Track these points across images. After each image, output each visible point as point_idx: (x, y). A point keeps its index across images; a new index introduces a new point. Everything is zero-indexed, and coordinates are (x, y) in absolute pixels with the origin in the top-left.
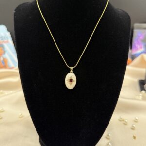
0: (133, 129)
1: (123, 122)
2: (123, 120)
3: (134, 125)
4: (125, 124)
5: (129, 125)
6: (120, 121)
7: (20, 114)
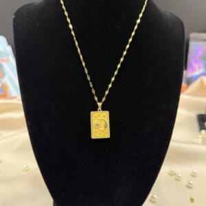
0: (189, 187)
1: (174, 177)
2: (175, 174)
3: (191, 182)
4: (178, 180)
5: (184, 182)
6: (171, 175)
7: (25, 166)
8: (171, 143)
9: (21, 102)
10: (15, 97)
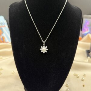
2: (76, 75)
3: (83, 78)
4: (78, 77)
7: (13, 71)
8: (74, 62)
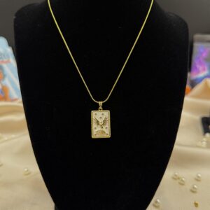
1: (178, 181)
2: (179, 179)
4: (182, 184)
5: (188, 186)
6: (175, 179)
7: (26, 170)
8: (176, 147)
9: (22, 105)
10: (15, 100)
